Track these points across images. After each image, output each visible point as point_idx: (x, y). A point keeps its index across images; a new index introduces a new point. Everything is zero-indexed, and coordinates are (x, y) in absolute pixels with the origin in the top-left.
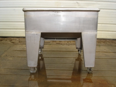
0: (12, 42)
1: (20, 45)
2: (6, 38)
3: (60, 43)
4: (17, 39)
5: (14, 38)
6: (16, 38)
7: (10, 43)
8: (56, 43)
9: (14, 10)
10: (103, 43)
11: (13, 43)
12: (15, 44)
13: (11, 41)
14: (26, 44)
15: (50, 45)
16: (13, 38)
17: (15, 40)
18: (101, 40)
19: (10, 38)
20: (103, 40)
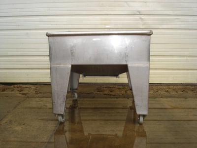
0: (23, 94)
1: (37, 99)
2: (12, 86)
3: (111, 93)
4: (33, 88)
5: (27, 86)
6: (31, 86)
7: (19, 95)
8: (105, 94)
9: (27, 34)
10: (191, 93)
11: (25, 94)
12: (28, 97)
13: (22, 91)
14: (51, 97)
15: (94, 97)
16: (25, 86)
17: (28, 89)
18: (187, 86)
19: (19, 85)
20: (190, 86)
